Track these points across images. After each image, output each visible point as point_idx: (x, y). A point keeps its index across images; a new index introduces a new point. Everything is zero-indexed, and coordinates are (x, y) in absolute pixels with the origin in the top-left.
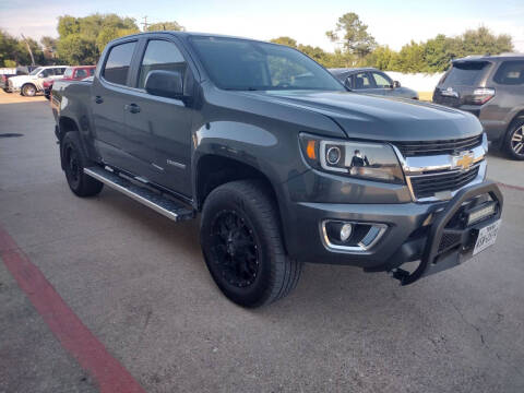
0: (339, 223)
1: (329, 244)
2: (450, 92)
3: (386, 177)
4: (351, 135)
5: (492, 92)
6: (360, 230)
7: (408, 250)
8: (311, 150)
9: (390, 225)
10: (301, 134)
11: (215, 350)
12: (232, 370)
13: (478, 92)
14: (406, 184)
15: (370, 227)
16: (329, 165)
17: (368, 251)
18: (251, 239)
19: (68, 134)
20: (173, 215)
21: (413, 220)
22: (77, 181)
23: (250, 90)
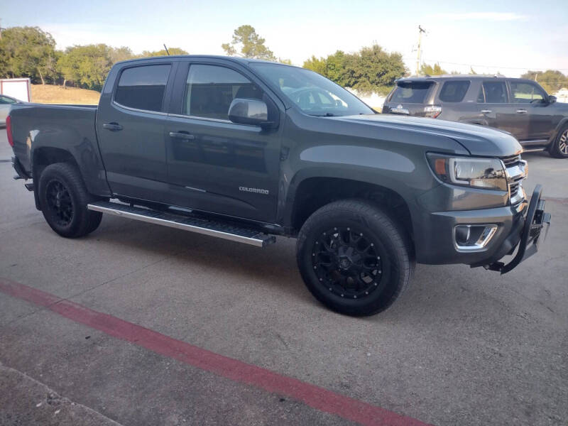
0: (464, 225)
1: (459, 247)
2: (400, 109)
3: (490, 186)
4: (472, 153)
5: (439, 109)
6: (478, 231)
7: (508, 244)
9: (499, 224)
10: (429, 154)
11: (369, 354)
12: (398, 366)
13: (428, 109)
14: (508, 191)
15: (484, 228)
17: (485, 247)
18: (371, 251)
19: (52, 167)
20: (258, 242)
21: (511, 219)
22: (67, 220)
23: (328, 115)
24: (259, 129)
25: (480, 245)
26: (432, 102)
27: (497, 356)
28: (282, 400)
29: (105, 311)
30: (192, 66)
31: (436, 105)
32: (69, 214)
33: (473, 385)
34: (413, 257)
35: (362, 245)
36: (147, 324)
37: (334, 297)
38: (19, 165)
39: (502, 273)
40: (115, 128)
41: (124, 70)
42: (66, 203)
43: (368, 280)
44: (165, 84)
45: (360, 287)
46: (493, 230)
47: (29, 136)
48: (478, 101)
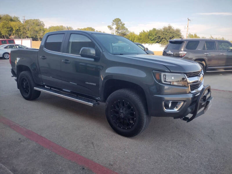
0: (168, 101)
1: (165, 110)
2: (170, 52)
3: (181, 85)
4: (171, 71)
5: (185, 53)
6: (175, 104)
7: (189, 110)
8: (157, 76)
9: (184, 101)
10: (153, 71)
11: (126, 153)
12: (136, 158)
13: (181, 52)
14: (188, 87)
15: (178, 102)
16: (164, 81)
17: (177, 111)
18: (132, 110)
19: (23, 72)
20: (91, 104)
21: (191, 99)
22: (28, 93)
23: (121, 55)
24: (93, 60)
25: (176, 110)
26: (182, 50)
27: (180, 157)
28: (83, 169)
29: (30, 129)
30: (72, 35)
31: (184, 51)
32: (28, 91)
33: (165, 168)
34: (147, 113)
35: (129, 107)
36: (44, 135)
37: (119, 129)
38: (13, 72)
39: (188, 122)
40: (44, 58)
41: (48, 36)
42: (27, 87)
43: (131, 122)
44: (61, 41)
45: (129, 124)
46: (182, 103)
47: (16, 59)
48: (203, 49)
